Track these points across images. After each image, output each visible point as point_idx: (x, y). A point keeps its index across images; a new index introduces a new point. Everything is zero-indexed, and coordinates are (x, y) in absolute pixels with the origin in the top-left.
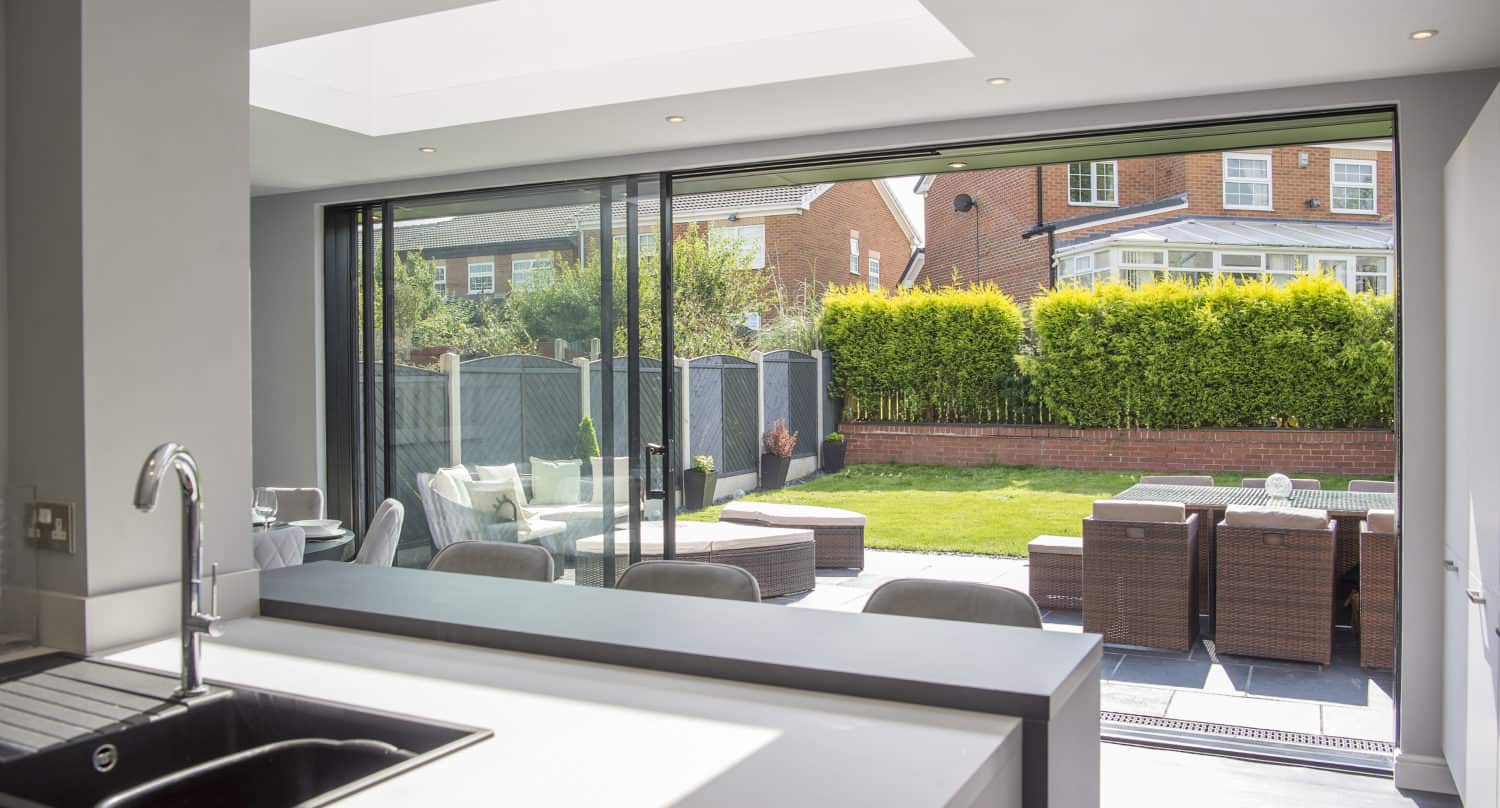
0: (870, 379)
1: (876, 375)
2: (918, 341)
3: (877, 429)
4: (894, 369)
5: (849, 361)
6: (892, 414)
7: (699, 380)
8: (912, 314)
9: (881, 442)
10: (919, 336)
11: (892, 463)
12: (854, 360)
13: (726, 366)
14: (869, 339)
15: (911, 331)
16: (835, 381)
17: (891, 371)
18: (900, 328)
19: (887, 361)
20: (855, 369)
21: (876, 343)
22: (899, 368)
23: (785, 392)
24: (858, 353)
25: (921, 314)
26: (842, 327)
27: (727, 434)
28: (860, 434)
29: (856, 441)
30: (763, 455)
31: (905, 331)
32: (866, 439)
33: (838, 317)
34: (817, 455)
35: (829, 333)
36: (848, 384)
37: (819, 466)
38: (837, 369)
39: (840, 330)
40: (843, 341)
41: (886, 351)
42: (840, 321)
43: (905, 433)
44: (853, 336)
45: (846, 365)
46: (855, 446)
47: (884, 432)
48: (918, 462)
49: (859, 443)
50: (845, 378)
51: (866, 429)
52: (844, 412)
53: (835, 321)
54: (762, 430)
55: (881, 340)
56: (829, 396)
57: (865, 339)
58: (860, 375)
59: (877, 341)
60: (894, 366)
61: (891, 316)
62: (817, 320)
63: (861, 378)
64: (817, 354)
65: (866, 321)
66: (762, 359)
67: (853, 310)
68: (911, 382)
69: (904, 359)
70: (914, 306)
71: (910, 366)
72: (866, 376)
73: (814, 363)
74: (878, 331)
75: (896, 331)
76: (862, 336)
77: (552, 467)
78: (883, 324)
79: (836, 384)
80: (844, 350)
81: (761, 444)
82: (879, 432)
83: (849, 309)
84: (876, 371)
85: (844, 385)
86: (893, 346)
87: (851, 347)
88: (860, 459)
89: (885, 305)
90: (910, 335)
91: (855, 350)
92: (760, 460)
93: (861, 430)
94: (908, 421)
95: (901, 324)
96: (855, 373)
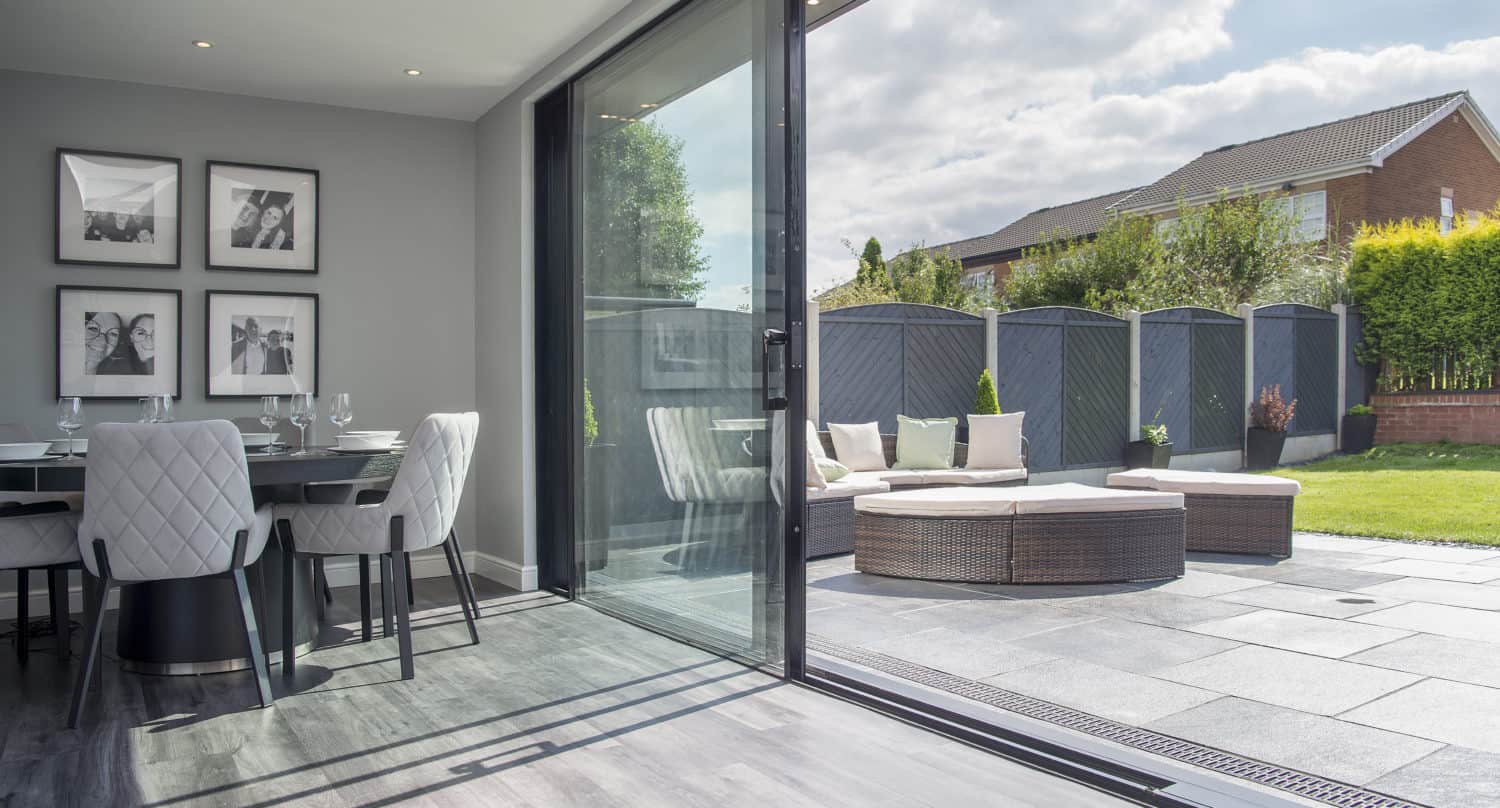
0: (1412, 337)
1: (1420, 331)
2: (1480, 282)
3: (1422, 401)
4: (1446, 322)
5: (1383, 315)
6: (1448, 381)
7: (1157, 337)
8: (1472, 249)
9: (1427, 416)
10: (1483, 277)
11: (1443, 443)
12: (1391, 315)
13: (1198, 321)
14: (1412, 287)
15: (1471, 271)
16: (1365, 342)
17: (1442, 324)
18: (1455, 269)
19: (1437, 313)
20: (1392, 325)
21: (1421, 291)
22: (1453, 320)
23: (1289, 353)
24: (1397, 305)
25: (1486, 248)
26: (1374, 275)
27: (1196, 401)
28: (1400, 407)
29: (1393, 416)
30: (1249, 429)
31: (1463, 271)
32: (1408, 413)
33: (1370, 263)
34: (1335, 432)
35: (1358, 283)
36: (1382, 345)
37: (1339, 447)
38: (1368, 326)
39: (1370, 279)
40: (1375, 292)
41: (1435, 299)
42: (1373, 266)
43: (1461, 404)
44: (1389, 283)
45: (1380, 320)
46: (1391, 422)
47: (1431, 404)
48: (1479, 441)
49: (1396, 419)
50: (1376, 336)
51: (1408, 401)
52: (1379, 380)
53: (1366, 268)
54: (1249, 399)
55: (1428, 286)
56: (1356, 361)
57: (1407, 286)
58: (1398, 333)
59: (1423, 287)
60: (1447, 318)
61: (1442, 254)
62: (1344, 268)
63: (1400, 337)
64: (1339, 309)
65: (1408, 264)
66: (1251, 315)
67: (1391, 251)
68: (1470, 337)
69: (1460, 308)
70: (1478, 238)
71: (1468, 317)
72: (1407, 333)
73: (1334, 319)
74: (1424, 275)
75: (1450, 272)
76: (1403, 283)
77: (920, 425)
78: (1431, 265)
79: (1367, 347)
80: (1376, 303)
81: (1248, 416)
82: (1425, 404)
83: (1385, 251)
84: (1421, 325)
85: (1377, 345)
86: (1444, 293)
87: (1386, 298)
88: (1398, 439)
89: (1435, 241)
90: (1470, 276)
91: (1391, 302)
92: (1246, 436)
93: (1401, 401)
94: (1471, 387)
95: (1456, 263)
96: (1391, 330)
